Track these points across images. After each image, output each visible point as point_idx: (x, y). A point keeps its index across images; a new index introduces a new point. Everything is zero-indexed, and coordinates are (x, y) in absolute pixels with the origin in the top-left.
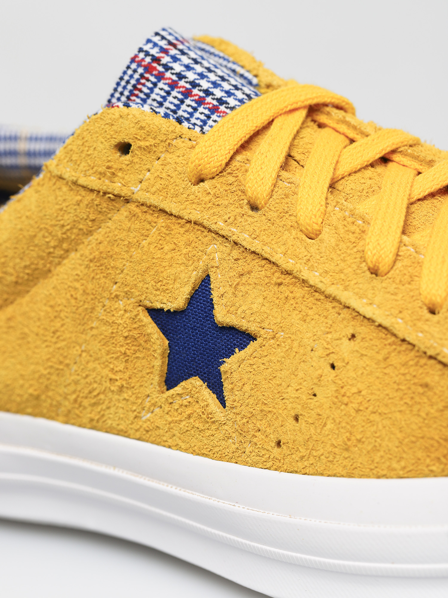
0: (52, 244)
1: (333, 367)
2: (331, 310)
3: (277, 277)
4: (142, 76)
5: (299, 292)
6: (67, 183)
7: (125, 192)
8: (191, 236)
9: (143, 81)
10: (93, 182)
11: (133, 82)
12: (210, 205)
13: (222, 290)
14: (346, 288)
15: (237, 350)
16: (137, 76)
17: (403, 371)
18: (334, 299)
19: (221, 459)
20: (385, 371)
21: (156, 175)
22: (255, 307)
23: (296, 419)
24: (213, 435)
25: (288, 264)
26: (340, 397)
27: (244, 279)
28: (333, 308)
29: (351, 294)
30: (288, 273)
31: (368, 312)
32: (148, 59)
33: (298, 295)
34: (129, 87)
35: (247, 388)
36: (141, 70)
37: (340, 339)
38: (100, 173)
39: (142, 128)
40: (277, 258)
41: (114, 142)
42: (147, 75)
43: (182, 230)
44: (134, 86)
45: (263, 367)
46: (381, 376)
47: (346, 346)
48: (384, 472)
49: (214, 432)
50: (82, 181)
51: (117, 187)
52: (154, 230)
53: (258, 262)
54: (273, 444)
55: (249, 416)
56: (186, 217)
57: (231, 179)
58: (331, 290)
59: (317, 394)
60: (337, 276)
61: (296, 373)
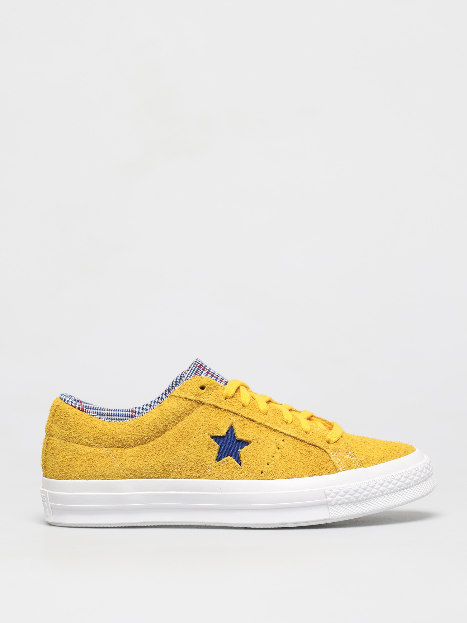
0: (175, 418)
1: (278, 449)
2: (275, 434)
3: (256, 425)
4: (198, 369)
5: (264, 429)
6: (182, 399)
7: (203, 400)
8: (226, 414)
9: (199, 370)
10: (192, 397)
11: (195, 370)
12: (231, 405)
13: (238, 429)
14: (280, 427)
15: (245, 446)
16: (196, 369)
17: (301, 448)
18: (276, 430)
19: (240, 479)
20: (296, 449)
21: (213, 396)
22: (250, 433)
23: (268, 464)
24: (237, 473)
25: (260, 421)
26: (283, 457)
27: (245, 426)
28: (276, 433)
29: (282, 428)
30: (260, 424)
31: (288, 433)
32: (199, 365)
33: (264, 430)
34: (195, 372)
35: (250, 457)
36: (197, 367)
37: (280, 441)
38: (195, 395)
39: (209, 382)
40: (255, 419)
41: (200, 385)
42: (199, 369)
43: (223, 413)
44: (196, 372)
45: (255, 450)
46: (295, 450)
47: (282, 443)
48: (299, 476)
49: (237, 472)
50: (188, 397)
51: (201, 399)
52: (213, 413)
53: (249, 422)
54: (260, 472)
55: (251, 465)
56: (224, 408)
57: (235, 399)
58: (275, 428)
59: (274, 456)
60: (276, 424)
61: (266, 451)
